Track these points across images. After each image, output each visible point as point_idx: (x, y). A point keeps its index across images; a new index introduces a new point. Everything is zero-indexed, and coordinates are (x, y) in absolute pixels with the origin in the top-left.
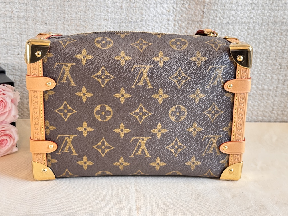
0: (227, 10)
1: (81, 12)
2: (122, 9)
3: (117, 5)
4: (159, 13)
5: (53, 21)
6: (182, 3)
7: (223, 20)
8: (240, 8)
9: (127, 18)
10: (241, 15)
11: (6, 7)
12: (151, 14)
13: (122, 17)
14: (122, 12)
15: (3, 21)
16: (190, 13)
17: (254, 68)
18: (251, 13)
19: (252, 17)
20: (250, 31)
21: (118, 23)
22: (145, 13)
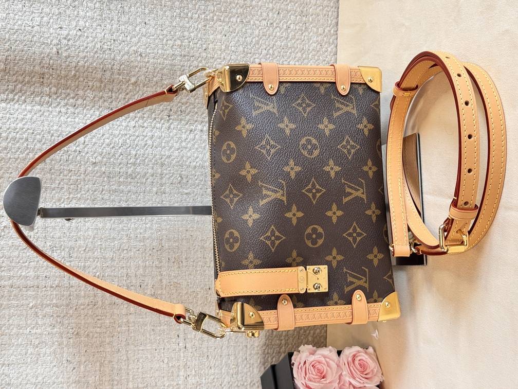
0: (189, 53)
1: (194, 245)
2: (189, 193)
3: (185, 200)
4: (194, 145)
5: (206, 280)
6: (180, 112)
7: (202, 57)
8: (186, 33)
9: (200, 186)
10: (195, 32)
11: (191, 338)
12: (195, 155)
13: (200, 192)
14: (193, 193)
15: (208, 342)
16: (193, 102)
17: (265, 8)
18: (192, 18)
19: (197, 15)
20: (215, 18)
21: (206, 198)
22: (195, 163)
